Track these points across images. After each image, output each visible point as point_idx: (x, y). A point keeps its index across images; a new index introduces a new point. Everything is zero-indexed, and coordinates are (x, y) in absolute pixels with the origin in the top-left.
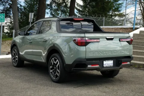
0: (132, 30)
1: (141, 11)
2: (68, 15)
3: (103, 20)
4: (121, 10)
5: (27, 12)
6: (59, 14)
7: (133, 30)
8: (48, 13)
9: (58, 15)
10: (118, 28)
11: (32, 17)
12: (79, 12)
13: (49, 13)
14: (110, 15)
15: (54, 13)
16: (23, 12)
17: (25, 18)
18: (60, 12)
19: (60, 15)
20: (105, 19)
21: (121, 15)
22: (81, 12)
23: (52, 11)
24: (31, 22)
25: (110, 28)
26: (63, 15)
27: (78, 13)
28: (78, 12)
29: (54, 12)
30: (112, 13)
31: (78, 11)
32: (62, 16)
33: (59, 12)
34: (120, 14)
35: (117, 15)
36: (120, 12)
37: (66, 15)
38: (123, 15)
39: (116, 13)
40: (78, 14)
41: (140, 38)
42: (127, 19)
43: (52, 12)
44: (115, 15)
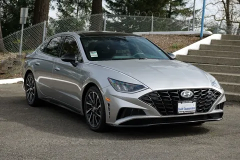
0: (199, 38)
1: (224, 4)
2: (89, 12)
3: (151, 21)
4: (186, 3)
5: (15, 6)
6: (75, 9)
7: (201, 39)
8: (53, 8)
9: (72, 11)
10: (175, 35)
11: (26, 15)
12: (110, 5)
13: (56, 8)
14: (168, 11)
15: (64, 8)
16: (7, 5)
17: (11, 16)
18: (75, 6)
19: (76, 11)
20: (154, 19)
21: (186, 12)
22: (114, 6)
23: (62, 4)
24: (24, 25)
25: (161, 35)
26: (81, 11)
27: (108, 7)
28: (108, 5)
29: (64, 6)
30: (170, 9)
31: (108, 3)
32: (79, 13)
33: (73, 7)
34: (185, 9)
35: (180, 11)
36: (185, 5)
37: (86, 11)
38: (191, 11)
39: (179, 8)
40: (109, 9)
41: (211, 52)
42: (198, 20)
43: (61, 6)
44: (177, 12)
